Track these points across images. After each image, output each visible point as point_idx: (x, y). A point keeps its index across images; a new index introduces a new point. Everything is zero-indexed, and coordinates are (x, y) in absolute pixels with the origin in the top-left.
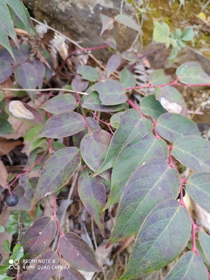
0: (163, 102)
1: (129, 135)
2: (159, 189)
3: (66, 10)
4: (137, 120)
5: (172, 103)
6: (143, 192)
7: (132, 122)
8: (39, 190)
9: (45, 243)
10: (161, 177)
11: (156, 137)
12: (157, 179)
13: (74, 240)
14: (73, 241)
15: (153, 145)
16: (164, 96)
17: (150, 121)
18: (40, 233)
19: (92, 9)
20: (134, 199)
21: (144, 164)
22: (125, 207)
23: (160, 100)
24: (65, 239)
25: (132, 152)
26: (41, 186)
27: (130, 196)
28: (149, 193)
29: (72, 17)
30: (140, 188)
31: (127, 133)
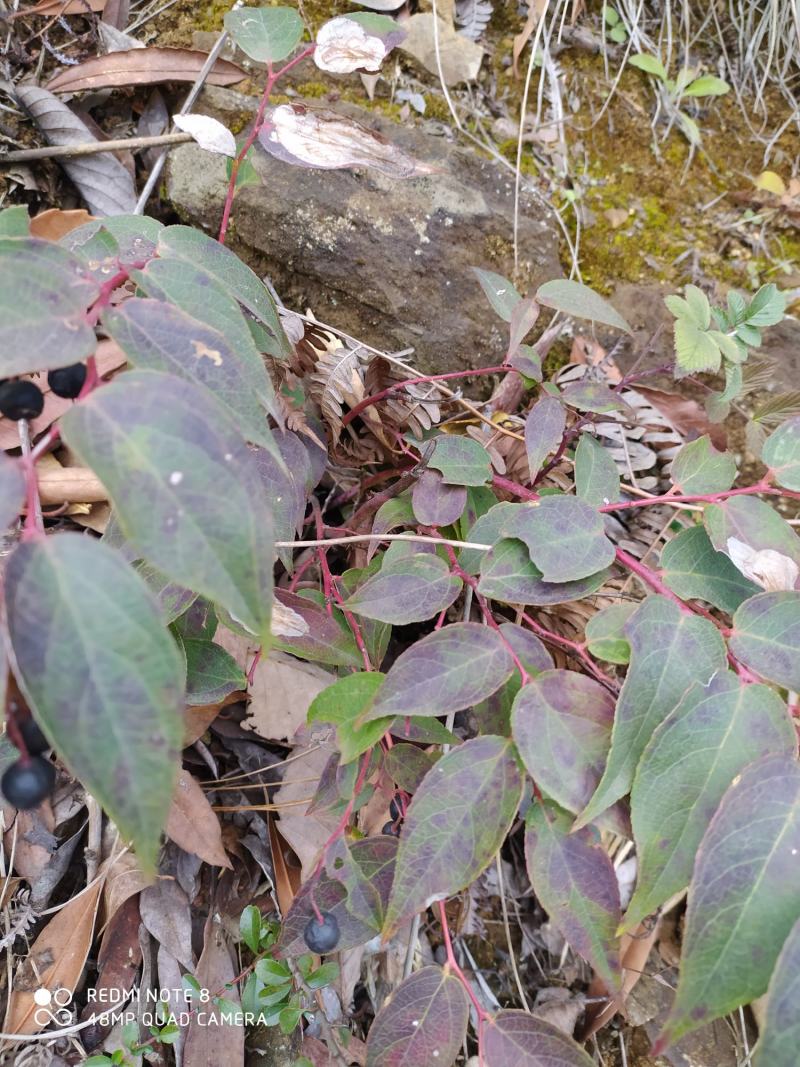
0: (738, 553)
1: (658, 682)
2: (790, 852)
3: (339, 243)
4: (670, 626)
5: (763, 552)
6: (747, 869)
7: (659, 637)
8: (403, 887)
9: (436, 1053)
10: (791, 815)
11: (742, 676)
12: (780, 823)
13: (527, 1032)
14: (526, 1037)
15: (739, 705)
16: (734, 533)
17: (710, 625)
18: (415, 1023)
19: (421, 228)
20: (726, 894)
21: (736, 782)
22: (704, 923)
23: (727, 550)
24: (499, 1033)
25: (682, 740)
26: (407, 876)
27: (712, 889)
28: (763, 871)
29: (360, 264)
30: (737, 858)
31: (651, 677)
